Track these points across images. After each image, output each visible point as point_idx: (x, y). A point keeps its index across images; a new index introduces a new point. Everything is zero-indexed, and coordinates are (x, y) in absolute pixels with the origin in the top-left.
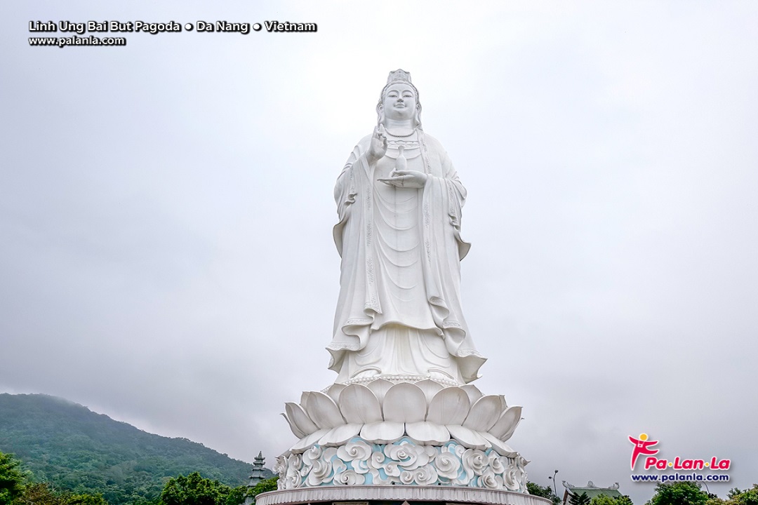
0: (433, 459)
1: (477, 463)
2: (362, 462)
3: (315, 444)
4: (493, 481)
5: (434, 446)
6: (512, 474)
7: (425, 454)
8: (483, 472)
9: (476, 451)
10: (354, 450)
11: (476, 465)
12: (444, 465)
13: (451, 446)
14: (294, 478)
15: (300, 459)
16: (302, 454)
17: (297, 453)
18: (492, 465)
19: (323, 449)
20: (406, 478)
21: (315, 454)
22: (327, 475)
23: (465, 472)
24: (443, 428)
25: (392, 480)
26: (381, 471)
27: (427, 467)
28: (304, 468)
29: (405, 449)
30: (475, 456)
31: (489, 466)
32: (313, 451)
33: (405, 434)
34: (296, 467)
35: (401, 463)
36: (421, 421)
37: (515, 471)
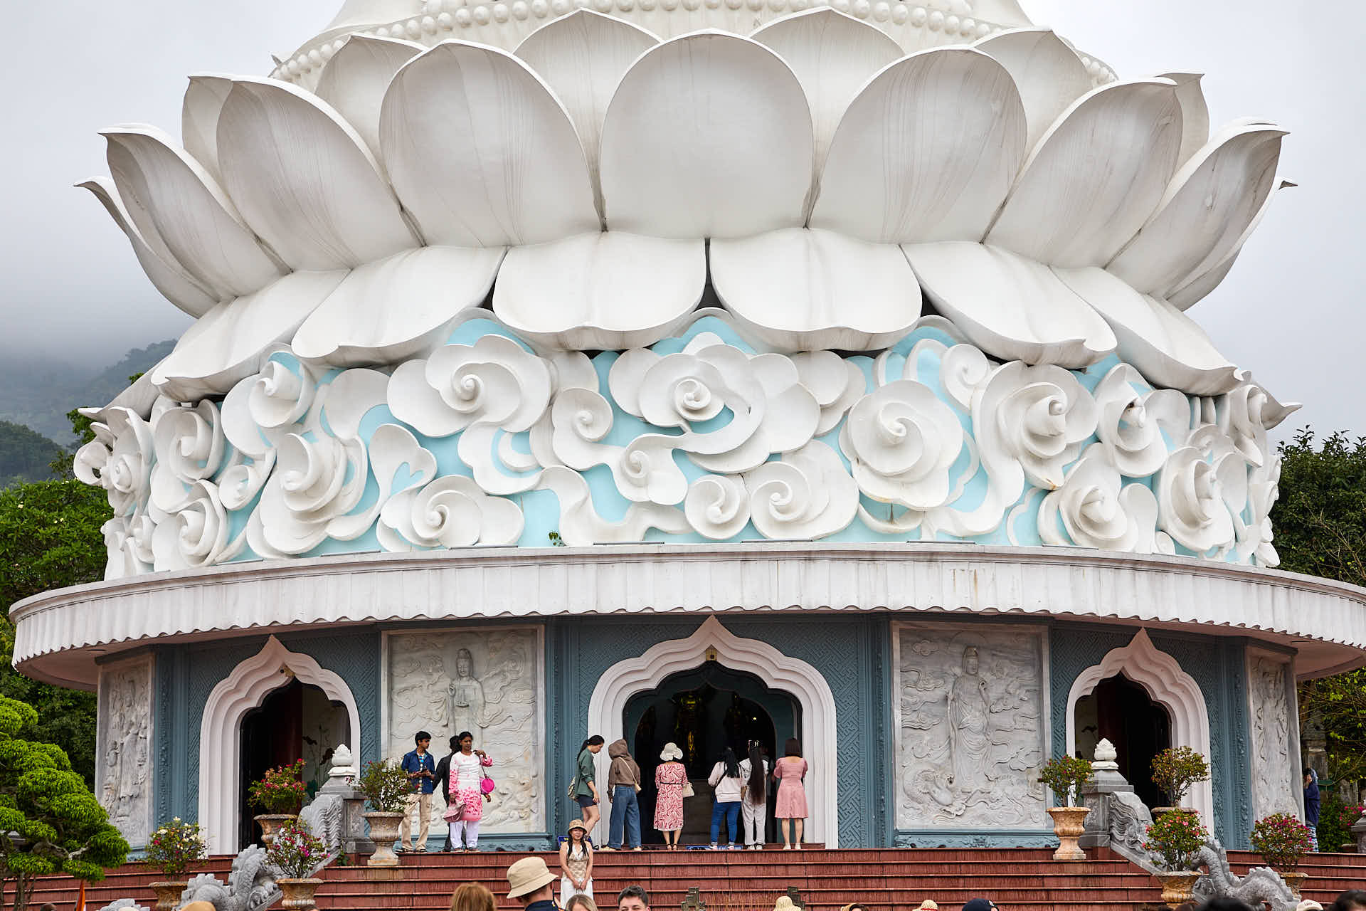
0: (836, 418)
1: (1043, 431)
2: (506, 439)
3: (279, 350)
4: (1107, 509)
5: (844, 354)
6: (1201, 471)
7: (799, 392)
8: (1066, 469)
9: (1039, 371)
10: (468, 381)
11: (1035, 437)
12: (892, 446)
13: (926, 349)
14: (189, 515)
15: (209, 424)
16: (218, 399)
17: (192, 393)
18: (1109, 434)
19: (318, 373)
20: (715, 508)
21: (281, 400)
22: (348, 503)
23: (983, 475)
24: (891, 260)
25: (650, 520)
26: (598, 481)
27: (809, 454)
28: (232, 467)
29: (710, 372)
30: (1035, 398)
31: (1097, 439)
32: (271, 385)
33: (710, 298)
34: (196, 462)
35: (690, 441)
36: (784, 224)
37: (1217, 457)
